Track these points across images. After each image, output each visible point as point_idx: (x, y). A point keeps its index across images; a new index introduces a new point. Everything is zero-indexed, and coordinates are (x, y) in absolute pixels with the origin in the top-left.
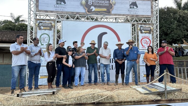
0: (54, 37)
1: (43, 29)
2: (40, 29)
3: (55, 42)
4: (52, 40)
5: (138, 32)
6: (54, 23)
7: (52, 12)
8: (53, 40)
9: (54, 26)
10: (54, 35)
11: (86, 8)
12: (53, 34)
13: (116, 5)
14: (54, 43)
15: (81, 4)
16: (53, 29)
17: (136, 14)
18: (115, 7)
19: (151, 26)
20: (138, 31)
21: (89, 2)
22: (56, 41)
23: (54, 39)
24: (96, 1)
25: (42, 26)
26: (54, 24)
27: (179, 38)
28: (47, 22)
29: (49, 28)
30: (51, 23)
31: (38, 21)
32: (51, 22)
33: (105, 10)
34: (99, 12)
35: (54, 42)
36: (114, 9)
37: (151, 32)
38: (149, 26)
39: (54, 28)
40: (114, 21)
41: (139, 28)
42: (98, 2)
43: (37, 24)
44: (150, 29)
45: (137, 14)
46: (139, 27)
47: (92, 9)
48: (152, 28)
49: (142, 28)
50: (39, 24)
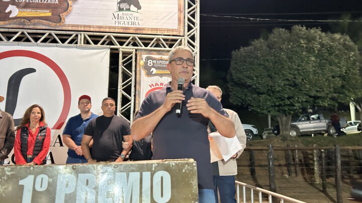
13: (81, 2)
17: (134, 26)
33: (47, 13)
34: (29, 19)
36: (74, 11)
41: (142, 63)
45: (138, 26)
46: (142, 59)
47: (10, 12)
49: (150, 62)
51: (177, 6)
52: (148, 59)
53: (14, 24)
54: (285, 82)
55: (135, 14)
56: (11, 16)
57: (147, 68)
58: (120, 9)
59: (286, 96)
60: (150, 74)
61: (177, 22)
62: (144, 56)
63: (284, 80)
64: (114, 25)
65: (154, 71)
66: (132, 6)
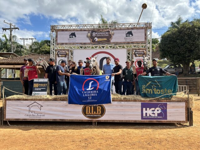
1: (61, 57)
2: (59, 57)
6: (68, 52)
7: (66, 44)
11: (91, 39)
13: (115, 35)
15: (87, 36)
16: (67, 56)
17: (131, 41)
18: (113, 37)
19: (144, 51)
20: (133, 55)
21: (93, 34)
24: (99, 33)
25: (60, 54)
28: (63, 51)
29: (65, 56)
30: (66, 52)
31: (57, 51)
33: (105, 39)
34: (101, 41)
36: (113, 38)
38: (143, 50)
41: (134, 53)
42: (100, 34)
43: (56, 53)
44: (144, 53)
47: (96, 40)
49: (136, 52)
50: (58, 53)
51: (144, 34)
52: (135, 51)
53: (97, 43)
54: (186, 49)
55: (131, 38)
56: (96, 41)
57: (135, 54)
58: (127, 36)
59: (187, 56)
60: (136, 56)
61: (144, 39)
62: (134, 51)
63: (186, 48)
64: (125, 41)
65: (137, 55)
66: (130, 35)
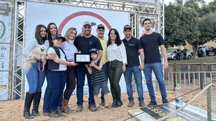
0: (13, 26)
3: (15, 34)
4: (9, 30)
5: (137, 26)
6: (13, 4)
8: (11, 31)
9: (13, 8)
10: (12, 24)
12: (10, 21)
14: (13, 36)
16: (10, 14)
20: (138, 24)
22: (15, 32)
23: (13, 29)
26: (12, 6)
27: (181, 39)
28: (1, 2)
29: (4, 12)
32: (8, 3)
35: (13, 34)
37: (155, 26)
38: (152, 18)
39: (13, 12)
40: (106, 7)
41: (139, 20)
44: (154, 22)
46: (139, 18)
48: (156, 20)
49: (143, 20)
52: (142, 18)
